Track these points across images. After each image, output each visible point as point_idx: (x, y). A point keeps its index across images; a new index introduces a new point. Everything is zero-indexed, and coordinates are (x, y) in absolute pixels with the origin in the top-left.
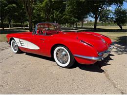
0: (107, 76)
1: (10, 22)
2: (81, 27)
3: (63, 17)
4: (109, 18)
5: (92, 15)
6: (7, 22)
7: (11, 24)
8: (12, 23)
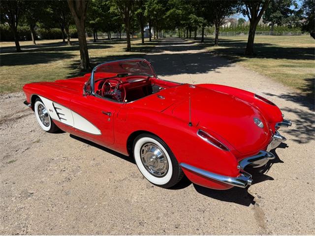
0: (260, 216)
1: (33, 26)
2: (214, 36)
3: (168, 13)
4: (292, 12)
5: (244, 7)
6: (26, 27)
7: (37, 30)
8: (39, 27)
